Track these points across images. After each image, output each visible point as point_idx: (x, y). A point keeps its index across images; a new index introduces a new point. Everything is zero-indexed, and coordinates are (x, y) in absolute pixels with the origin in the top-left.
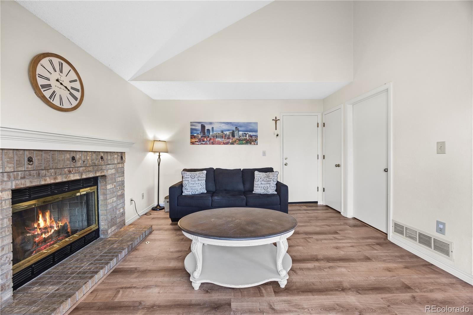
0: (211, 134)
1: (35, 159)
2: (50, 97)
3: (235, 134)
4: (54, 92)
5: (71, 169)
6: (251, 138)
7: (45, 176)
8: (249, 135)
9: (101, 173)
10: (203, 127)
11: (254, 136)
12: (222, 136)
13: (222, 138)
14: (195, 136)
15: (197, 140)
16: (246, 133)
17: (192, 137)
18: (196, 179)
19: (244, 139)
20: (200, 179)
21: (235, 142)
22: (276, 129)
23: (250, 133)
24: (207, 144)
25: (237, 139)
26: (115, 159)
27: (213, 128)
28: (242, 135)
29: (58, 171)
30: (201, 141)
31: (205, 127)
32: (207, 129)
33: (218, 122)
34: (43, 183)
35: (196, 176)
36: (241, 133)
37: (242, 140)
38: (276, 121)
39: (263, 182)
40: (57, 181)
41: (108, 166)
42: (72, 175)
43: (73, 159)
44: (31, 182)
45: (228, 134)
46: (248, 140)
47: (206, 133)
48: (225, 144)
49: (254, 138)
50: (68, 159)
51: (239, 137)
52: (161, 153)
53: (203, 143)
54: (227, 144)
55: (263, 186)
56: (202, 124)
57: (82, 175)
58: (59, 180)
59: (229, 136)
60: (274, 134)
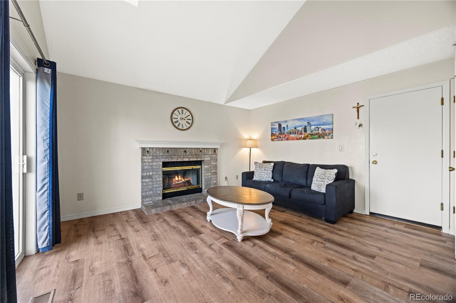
0: (286, 131)
1: (170, 151)
2: (178, 126)
3: (308, 129)
4: (180, 123)
5: (185, 156)
6: (324, 132)
7: (174, 158)
8: (321, 129)
9: (201, 159)
10: (280, 125)
11: (328, 130)
12: (295, 132)
13: (295, 134)
14: (274, 134)
15: (276, 137)
16: (319, 127)
17: (273, 135)
18: (263, 169)
19: (317, 133)
20: (266, 169)
21: (307, 137)
22: (358, 118)
23: (322, 127)
24: (283, 140)
25: (309, 134)
26: (210, 152)
27: (287, 125)
28: (314, 129)
29: (179, 156)
30: (279, 138)
31: (281, 125)
32: (283, 127)
33: (291, 120)
34: (173, 161)
35: (264, 167)
36: (313, 127)
37: (315, 135)
38: (358, 108)
39: (319, 179)
40: (178, 161)
41: (205, 156)
42: (185, 159)
43: (185, 151)
44: (168, 160)
45: (300, 130)
46: (321, 135)
47: (282, 131)
48: (297, 140)
49: (327, 132)
50: (182, 152)
51: (312, 132)
52: (251, 149)
53: (280, 139)
54: (299, 140)
55: (318, 183)
56: (279, 124)
57: (190, 159)
58: (179, 160)
59: (302, 132)
60: (356, 124)
